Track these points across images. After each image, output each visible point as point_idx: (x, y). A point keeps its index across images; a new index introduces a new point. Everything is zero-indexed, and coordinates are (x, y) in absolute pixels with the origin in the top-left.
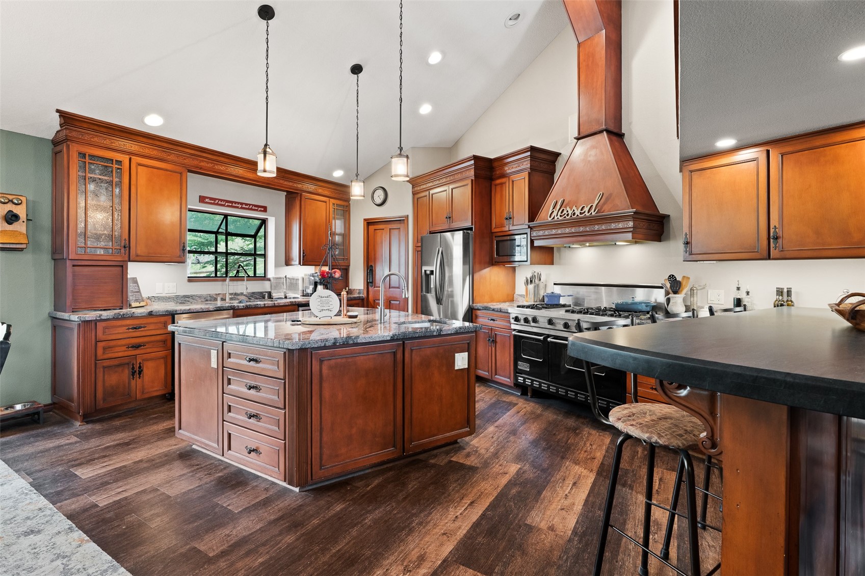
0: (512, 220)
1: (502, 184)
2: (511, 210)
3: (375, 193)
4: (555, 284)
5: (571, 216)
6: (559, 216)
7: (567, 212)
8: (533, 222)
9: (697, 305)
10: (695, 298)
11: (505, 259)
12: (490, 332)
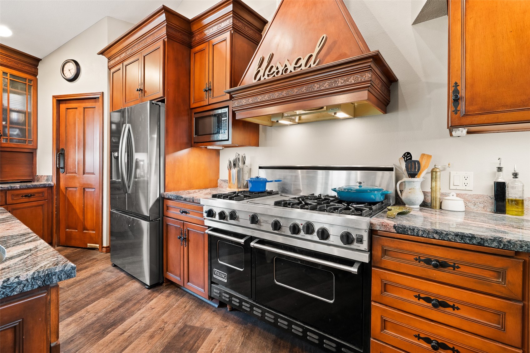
0: (212, 91)
1: (202, 50)
2: (211, 80)
3: (66, 66)
4: (260, 168)
5: (282, 74)
6: (266, 76)
7: (277, 68)
8: (237, 86)
9: (440, 192)
10: (438, 183)
11: (205, 138)
12: (182, 227)
